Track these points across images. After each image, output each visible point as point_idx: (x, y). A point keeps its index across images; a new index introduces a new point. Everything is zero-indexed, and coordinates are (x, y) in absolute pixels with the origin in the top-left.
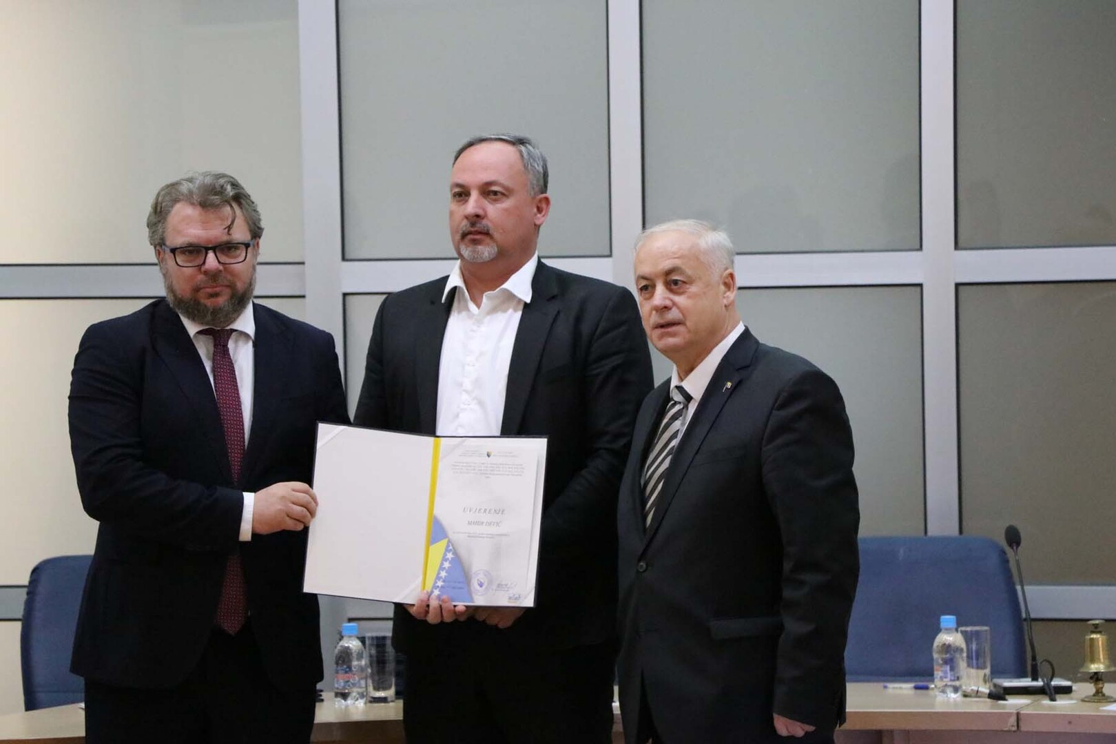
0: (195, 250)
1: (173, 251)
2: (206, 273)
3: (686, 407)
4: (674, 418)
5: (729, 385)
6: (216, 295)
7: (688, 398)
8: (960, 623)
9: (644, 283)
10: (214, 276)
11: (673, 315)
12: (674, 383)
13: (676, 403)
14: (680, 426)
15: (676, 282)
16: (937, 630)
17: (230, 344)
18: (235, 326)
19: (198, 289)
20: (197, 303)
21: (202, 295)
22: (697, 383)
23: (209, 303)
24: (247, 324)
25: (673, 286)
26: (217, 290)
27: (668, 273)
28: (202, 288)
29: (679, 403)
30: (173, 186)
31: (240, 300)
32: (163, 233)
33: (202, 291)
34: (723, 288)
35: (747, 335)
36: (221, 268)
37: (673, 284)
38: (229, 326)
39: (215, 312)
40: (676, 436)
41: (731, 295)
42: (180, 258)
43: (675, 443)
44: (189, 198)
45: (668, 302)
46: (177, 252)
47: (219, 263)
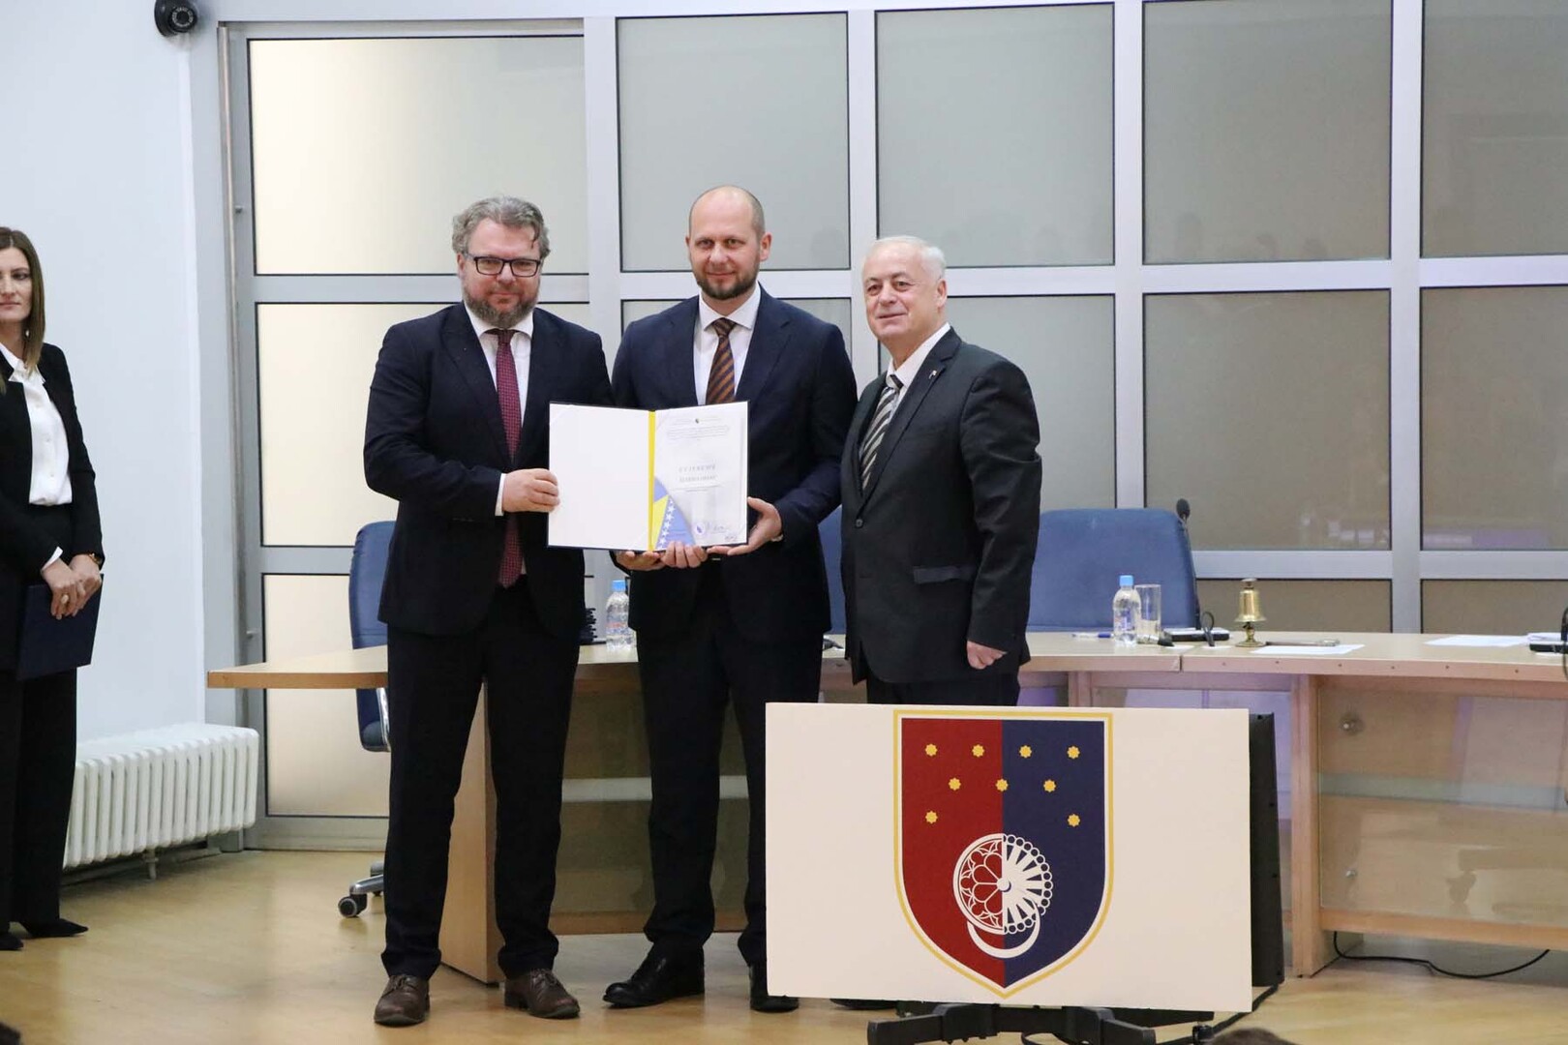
0: (493, 260)
1: (476, 259)
2: (500, 282)
3: (898, 392)
4: (888, 400)
5: (935, 372)
6: (504, 301)
7: (900, 385)
8: (1136, 582)
9: (872, 284)
10: (507, 286)
11: (897, 307)
12: (889, 372)
13: (889, 388)
14: (891, 408)
15: (901, 283)
16: (1117, 588)
17: (512, 343)
18: (518, 327)
19: (491, 293)
20: (489, 306)
21: (493, 299)
22: (907, 373)
23: (498, 308)
24: (527, 326)
25: (899, 286)
26: (509, 296)
27: (892, 275)
28: (494, 294)
29: (892, 388)
30: (483, 204)
31: (524, 305)
32: (466, 246)
33: (493, 296)
34: (937, 293)
35: (950, 332)
36: (514, 279)
37: (898, 283)
38: (512, 326)
39: (502, 312)
40: (888, 417)
41: (942, 300)
42: (481, 267)
43: (887, 422)
44: (495, 216)
45: (892, 299)
46: (480, 261)
47: (513, 273)
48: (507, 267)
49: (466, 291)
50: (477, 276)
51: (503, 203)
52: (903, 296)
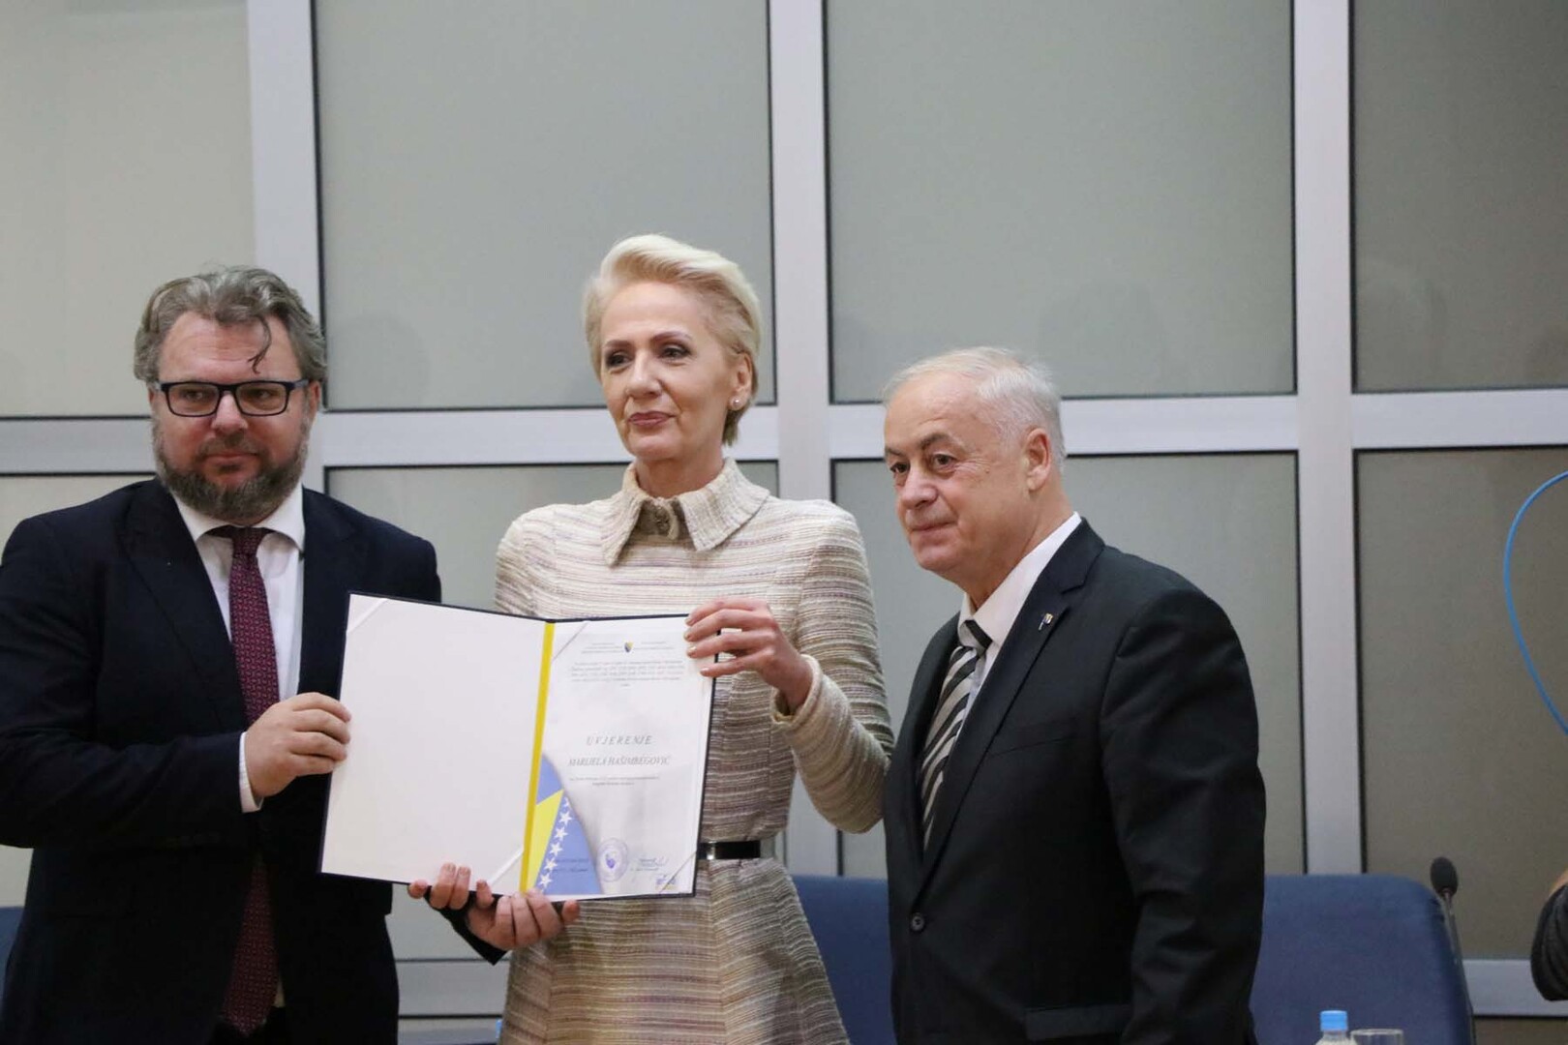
0: (203, 392)
1: (166, 387)
2: (219, 431)
3: (982, 655)
4: (963, 674)
5: (1049, 618)
6: (232, 469)
7: (985, 641)
9: (895, 461)
10: (231, 437)
11: (938, 511)
12: (964, 615)
14: (971, 688)
15: (943, 460)
17: (261, 554)
18: (270, 524)
19: (202, 457)
20: (202, 479)
21: (208, 467)
23: (220, 482)
24: (289, 519)
25: (937, 465)
26: (236, 459)
27: (926, 444)
28: (212, 456)
29: (971, 649)
30: (178, 285)
31: (277, 480)
32: (156, 359)
33: (209, 460)
34: (1025, 461)
35: (1083, 531)
36: (244, 424)
37: (936, 460)
38: (259, 522)
39: (230, 497)
40: (964, 707)
41: (1041, 471)
42: (179, 404)
43: (962, 715)
44: (201, 306)
45: (927, 494)
46: (173, 391)
47: (242, 413)
48: (228, 401)
49: (161, 457)
50: (183, 424)
51: (219, 283)
52: (949, 487)
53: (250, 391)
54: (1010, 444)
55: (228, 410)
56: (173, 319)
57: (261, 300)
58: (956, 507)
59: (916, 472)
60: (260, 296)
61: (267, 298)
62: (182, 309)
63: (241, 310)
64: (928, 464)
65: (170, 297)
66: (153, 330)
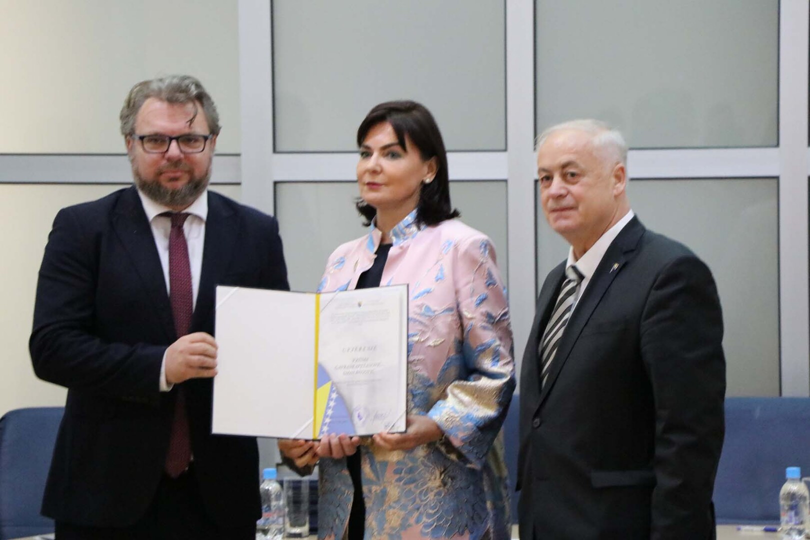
0: (159, 139)
1: (142, 138)
2: (169, 160)
3: (579, 284)
4: (569, 293)
5: (616, 266)
6: (175, 179)
7: (581, 277)
8: (803, 474)
9: (544, 174)
10: (175, 163)
11: (568, 201)
12: (570, 262)
13: (570, 281)
14: (573, 301)
15: (573, 175)
16: (783, 480)
17: (186, 226)
18: (191, 210)
19: (160, 173)
20: (159, 185)
21: (163, 180)
22: (589, 264)
23: (169, 186)
24: (200, 207)
25: (569, 177)
26: (178, 174)
27: (564, 166)
28: (164, 173)
29: (574, 281)
30: (145, 84)
31: (197, 186)
32: (133, 124)
33: (163, 175)
34: (613, 180)
35: (634, 222)
36: (182, 156)
37: (569, 175)
38: (185, 209)
39: (174, 194)
40: (570, 310)
41: (620, 187)
42: (148, 146)
43: (568, 316)
44: (158, 95)
45: (563, 192)
46: (145, 139)
47: (181, 151)
48: (174, 144)
49: (137, 174)
50: (148, 156)
51: (167, 82)
52: (575, 189)
53: (186, 139)
54: (608, 169)
55: (174, 149)
56: (143, 101)
57: (191, 91)
58: (578, 200)
59: (557, 180)
60: (190, 89)
61: (194, 91)
62: (147, 96)
63: (182, 96)
64: (564, 176)
65: (140, 90)
66: (132, 107)
